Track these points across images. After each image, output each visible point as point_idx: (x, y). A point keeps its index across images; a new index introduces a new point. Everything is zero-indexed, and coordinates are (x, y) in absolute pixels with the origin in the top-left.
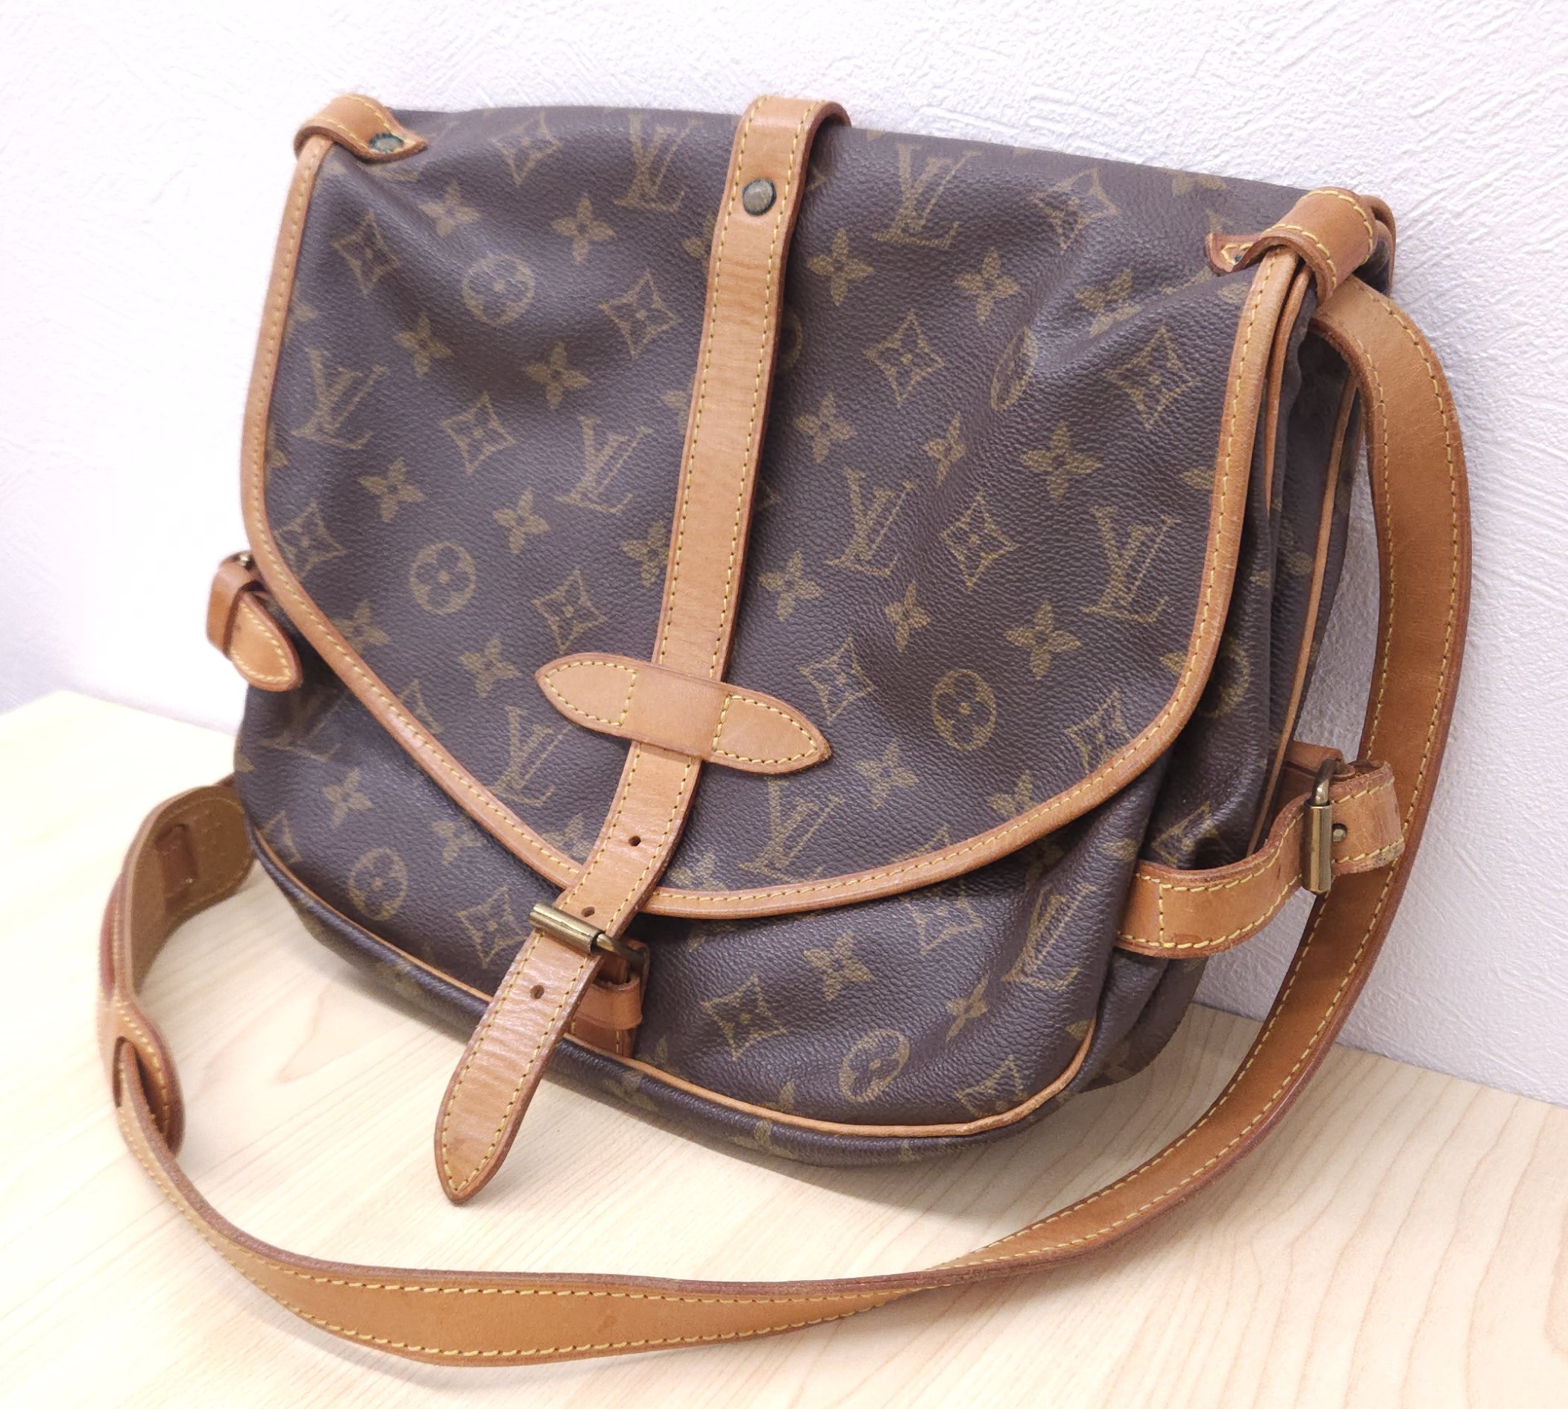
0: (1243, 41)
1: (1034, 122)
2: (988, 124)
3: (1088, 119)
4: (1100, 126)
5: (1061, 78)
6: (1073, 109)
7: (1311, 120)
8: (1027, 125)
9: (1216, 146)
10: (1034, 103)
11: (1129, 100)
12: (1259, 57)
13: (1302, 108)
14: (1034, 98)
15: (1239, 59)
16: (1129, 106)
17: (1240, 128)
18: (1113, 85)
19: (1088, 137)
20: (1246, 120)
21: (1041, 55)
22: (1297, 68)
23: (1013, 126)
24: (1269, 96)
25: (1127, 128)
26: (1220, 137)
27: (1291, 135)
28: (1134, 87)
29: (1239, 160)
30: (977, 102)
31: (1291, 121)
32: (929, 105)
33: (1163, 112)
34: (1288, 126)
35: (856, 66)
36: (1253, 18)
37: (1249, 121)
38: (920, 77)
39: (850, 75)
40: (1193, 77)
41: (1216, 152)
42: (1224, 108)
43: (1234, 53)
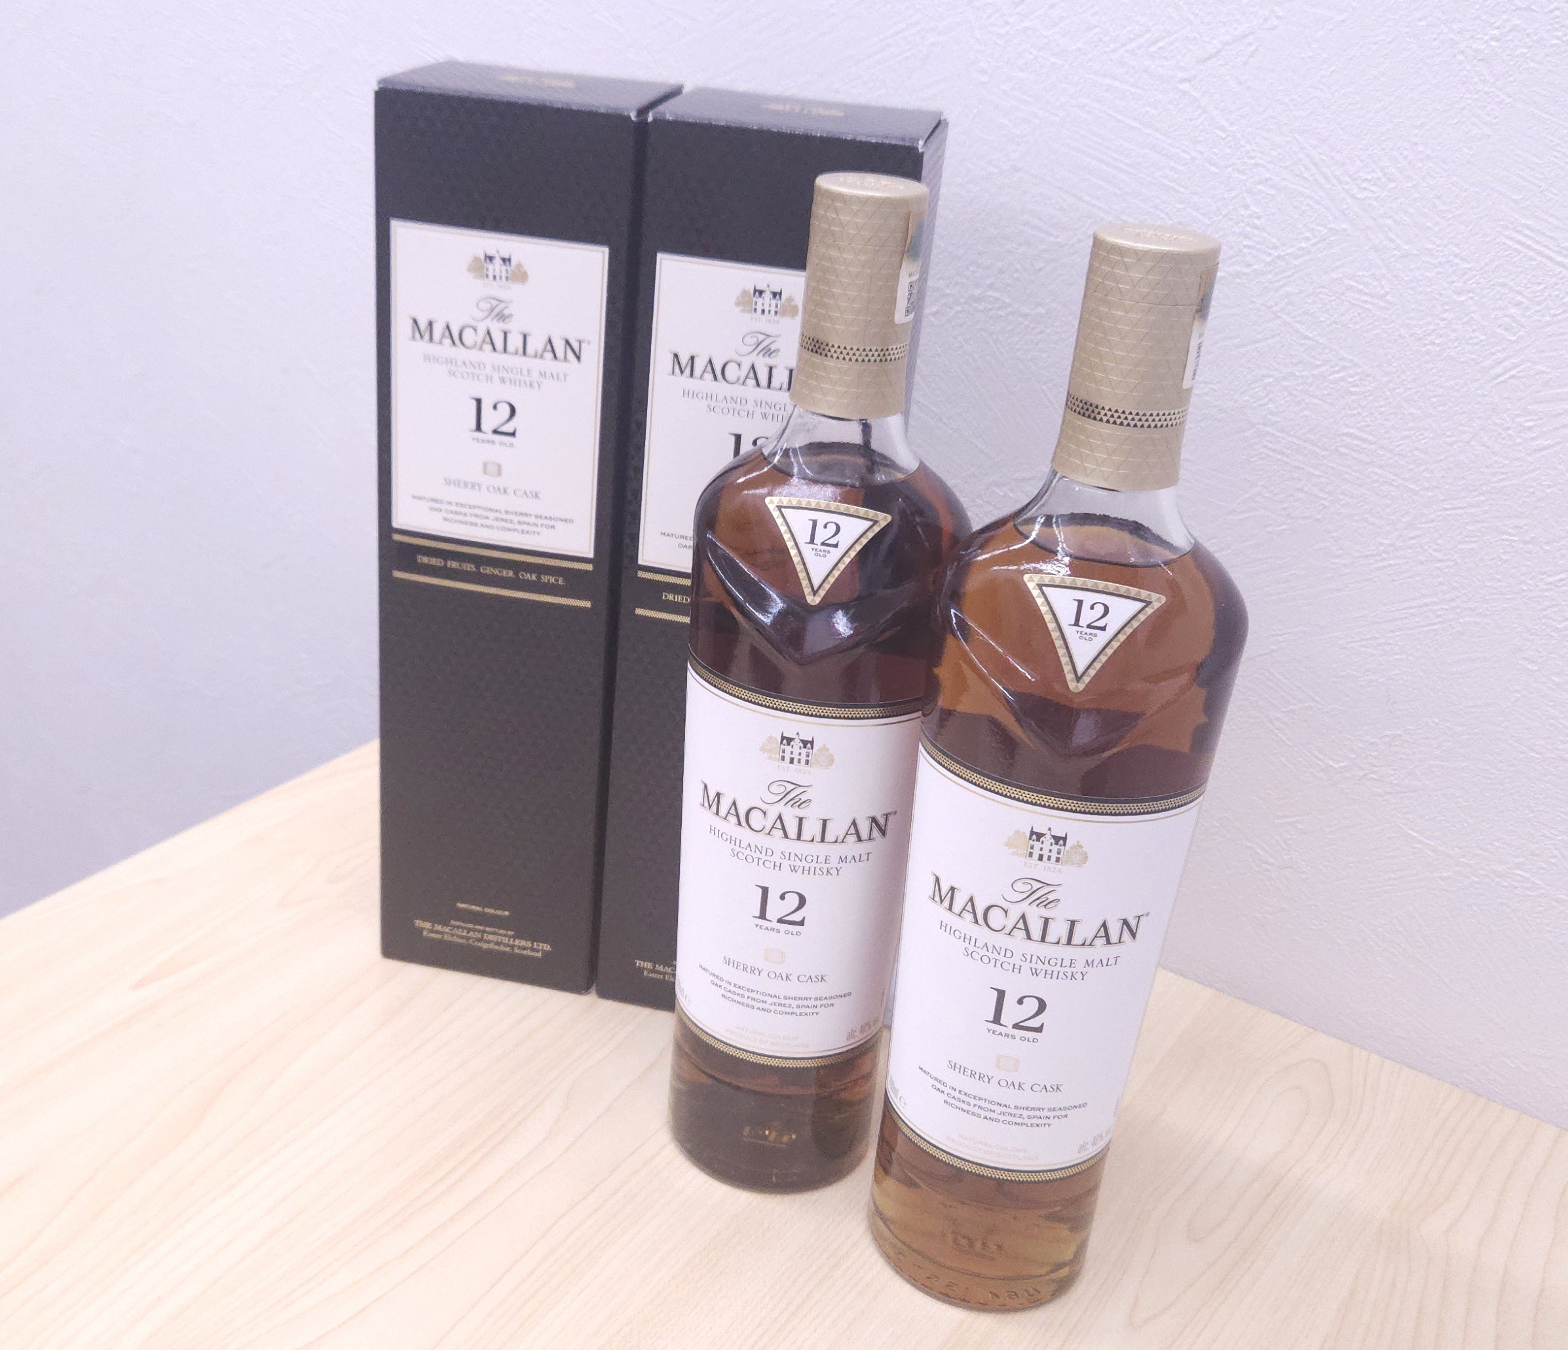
0: (1508, 428)
1: (1342, 450)
2: (1307, 445)
3: (1383, 456)
4: (1392, 461)
5: (1368, 426)
6: (1373, 447)
7: (1549, 487)
8: (1336, 450)
9: (1477, 489)
10: (1344, 438)
11: (1418, 449)
12: (1518, 441)
13: (1543, 478)
14: (1346, 434)
15: (1504, 438)
16: (1416, 453)
17: (1496, 482)
18: (1405, 438)
19: (1381, 467)
20: (1501, 477)
21: (1354, 409)
22: (1544, 453)
23: (1326, 450)
24: (1521, 466)
25: (1411, 466)
26: (1481, 485)
27: (1533, 493)
28: (1423, 442)
29: (1492, 502)
30: (1301, 429)
31: (1535, 484)
32: (1264, 424)
33: (1441, 461)
34: (1531, 487)
35: (1213, 389)
36: (1518, 416)
37: (1504, 479)
38: (1260, 405)
39: (1206, 394)
40: (1468, 443)
41: (1475, 494)
42: (1487, 467)
43: (1500, 434)
